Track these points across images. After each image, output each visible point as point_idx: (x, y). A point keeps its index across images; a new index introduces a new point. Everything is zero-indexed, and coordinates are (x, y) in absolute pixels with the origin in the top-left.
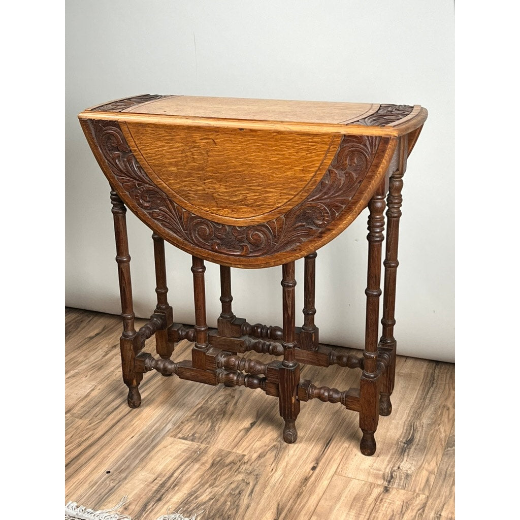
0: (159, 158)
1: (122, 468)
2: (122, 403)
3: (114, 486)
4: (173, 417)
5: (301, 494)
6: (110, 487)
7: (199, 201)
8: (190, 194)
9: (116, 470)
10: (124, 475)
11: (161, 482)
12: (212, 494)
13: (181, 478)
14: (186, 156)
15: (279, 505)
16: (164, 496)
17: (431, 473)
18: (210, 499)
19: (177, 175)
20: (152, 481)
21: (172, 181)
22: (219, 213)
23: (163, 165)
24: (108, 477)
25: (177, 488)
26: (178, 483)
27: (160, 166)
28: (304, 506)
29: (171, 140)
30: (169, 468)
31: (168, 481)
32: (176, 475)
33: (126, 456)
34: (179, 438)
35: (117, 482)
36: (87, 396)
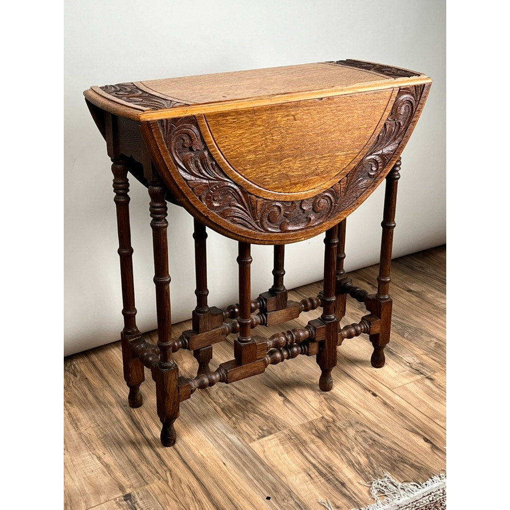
0: (238, 148)
1: (270, 487)
2: (152, 449)
3: (296, 502)
4: (219, 430)
5: (402, 414)
6: (294, 505)
7: (274, 184)
8: (265, 179)
9: (269, 492)
10: (283, 491)
11: (317, 474)
12: (361, 454)
13: (323, 461)
14: (266, 139)
15: (407, 429)
16: (340, 480)
17: (426, 355)
18: (368, 457)
19: (254, 162)
20: (309, 477)
21: (249, 171)
22: (291, 191)
23: (241, 155)
24: (277, 502)
25: (334, 468)
26: (327, 465)
27: (237, 157)
28: (418, 419)
29: (253, 125)
30: (300, 461)
31: (319, 470)
32: (314, 461)
33: (252, 478)
34: (258, 439)
35: (290, 498)
36: (107, 466)
